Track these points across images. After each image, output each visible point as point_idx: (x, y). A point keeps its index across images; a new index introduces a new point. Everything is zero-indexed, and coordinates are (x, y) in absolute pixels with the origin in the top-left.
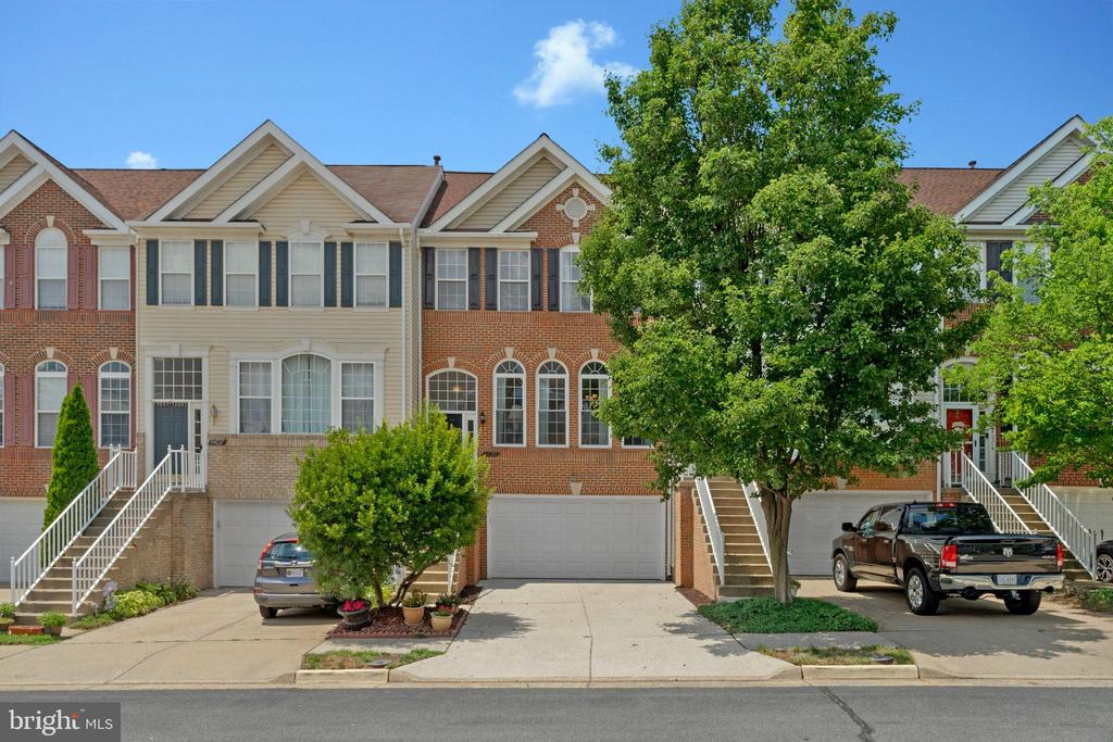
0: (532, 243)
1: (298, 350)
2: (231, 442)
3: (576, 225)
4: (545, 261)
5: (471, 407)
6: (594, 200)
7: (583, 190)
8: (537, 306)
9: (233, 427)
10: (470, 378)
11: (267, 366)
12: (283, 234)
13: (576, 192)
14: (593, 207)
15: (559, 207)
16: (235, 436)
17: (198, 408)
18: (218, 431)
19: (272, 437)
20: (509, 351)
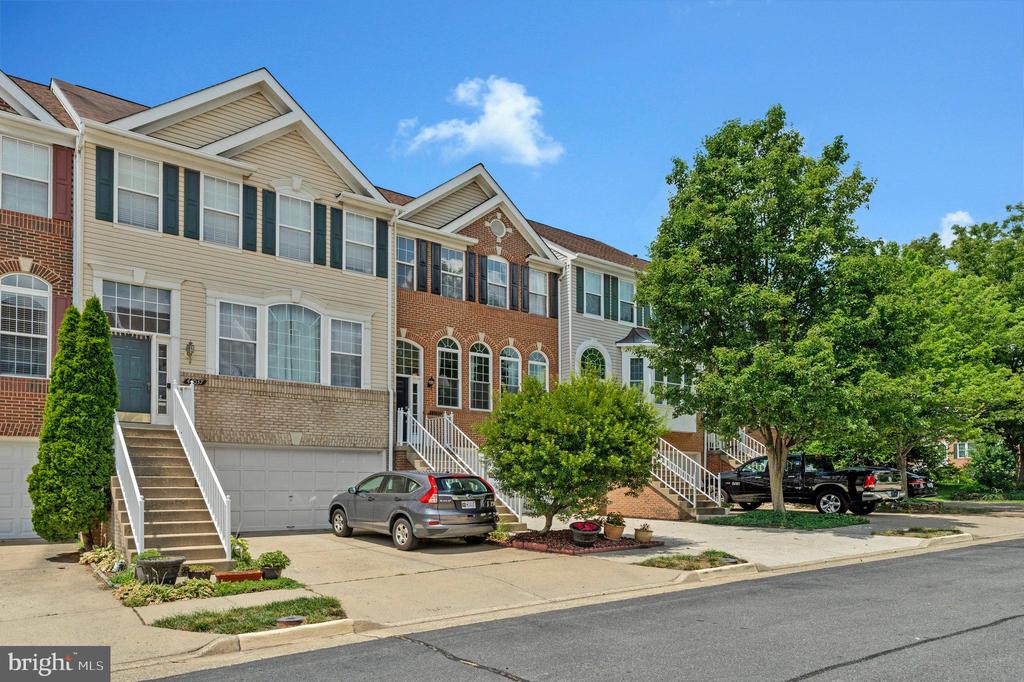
0: (468, 247)
1: (285, 300)
2: (211, 383)
3: (499, 240)
4: (476, 262)
5: (416, 371)
6: (511, 226)
7: (504, 216)
8: (470, 298)
9: (212, 366)
10: (414, 348)
11: (253, 311)
12: (272, 184)
13: (499, 215)
14: (510, 230)
15: (487, 224)
16: (216, 378)
17: (163, 342)
18: (194, 369)
19: (259, 382)
20: (450, 330)
